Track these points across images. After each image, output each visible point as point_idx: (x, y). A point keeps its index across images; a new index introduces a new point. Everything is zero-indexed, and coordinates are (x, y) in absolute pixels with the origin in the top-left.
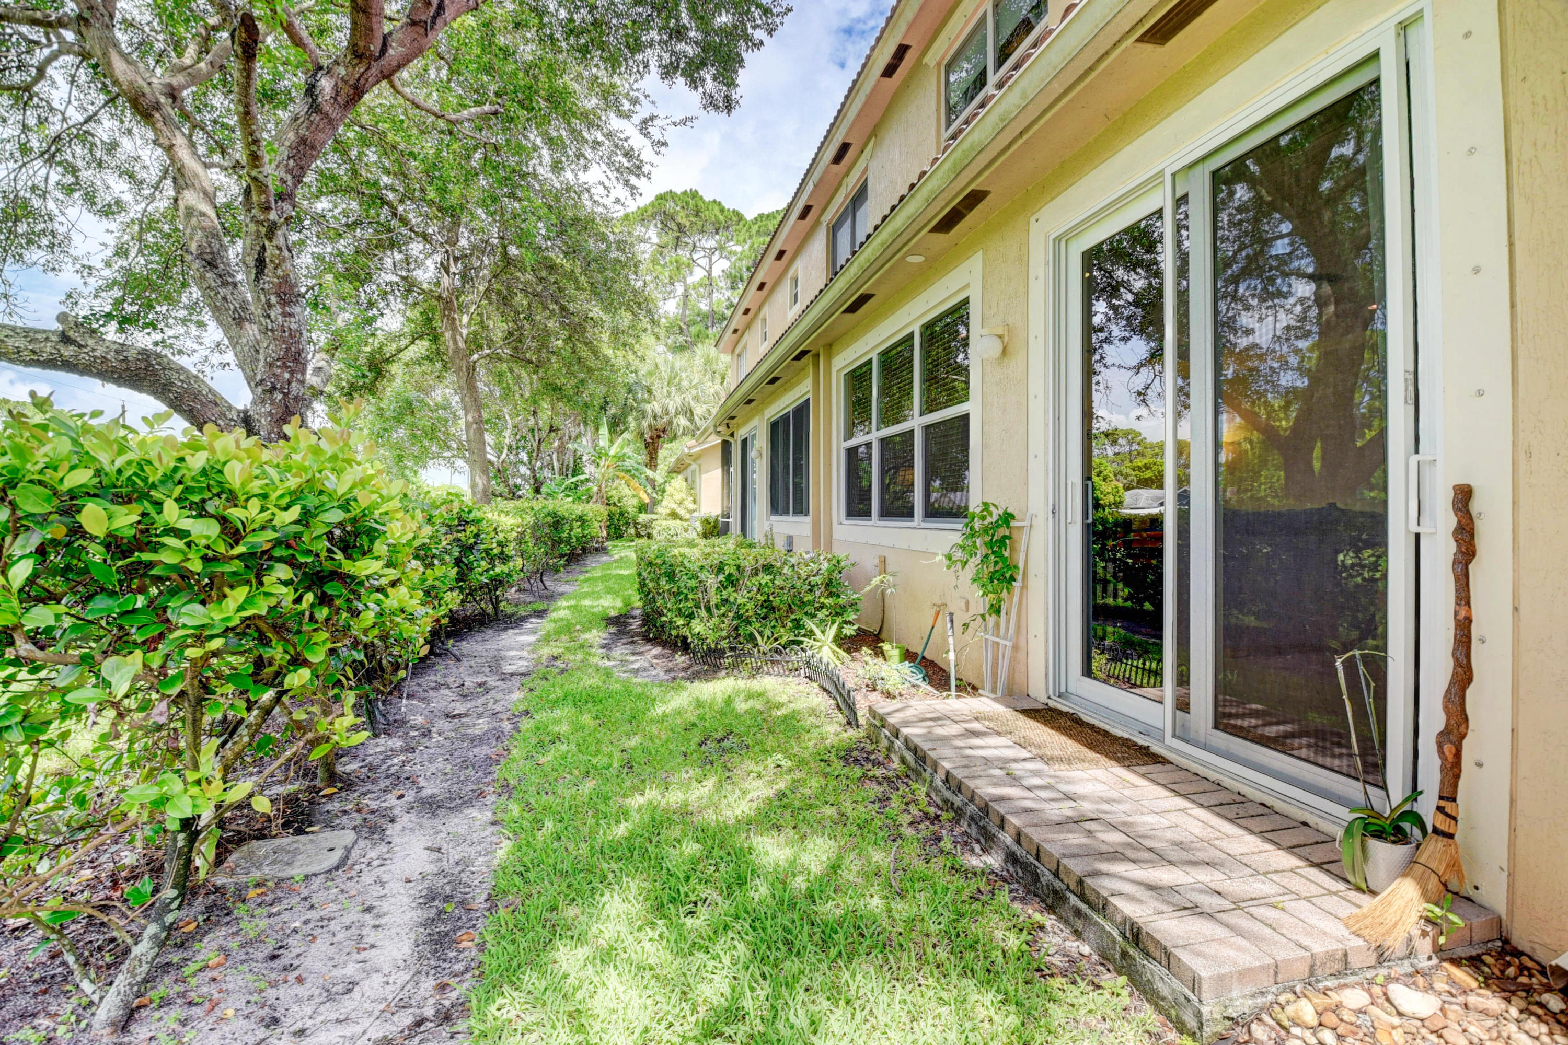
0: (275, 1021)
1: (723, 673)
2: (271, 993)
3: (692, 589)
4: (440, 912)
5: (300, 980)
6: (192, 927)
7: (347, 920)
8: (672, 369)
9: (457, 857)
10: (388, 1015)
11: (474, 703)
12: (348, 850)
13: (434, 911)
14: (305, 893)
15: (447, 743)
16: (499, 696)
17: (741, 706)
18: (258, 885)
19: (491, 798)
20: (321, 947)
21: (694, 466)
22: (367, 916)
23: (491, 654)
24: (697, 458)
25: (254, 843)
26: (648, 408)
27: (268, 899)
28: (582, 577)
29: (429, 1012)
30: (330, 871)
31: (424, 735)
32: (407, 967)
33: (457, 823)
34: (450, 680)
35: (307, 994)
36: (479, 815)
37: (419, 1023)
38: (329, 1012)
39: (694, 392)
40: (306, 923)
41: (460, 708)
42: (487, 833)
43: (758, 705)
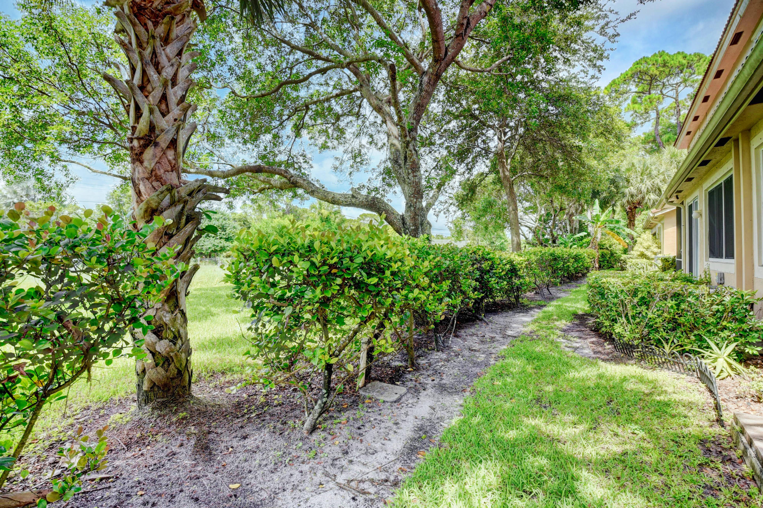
0: (347, 453)
1: (633, 362)
2: (351, 441)
3: (615, 304)
4: (420, 437)
5: (361, 441)
6: (346, 406)
7: (387, 425)
8: (644, 165)
9: (439, 416)
10: (378, 471)
11: (485, 346)
12: (401, 396)
13: (418, 435)
14: (382, 407)
15: (464, 362)
16: (498, 345)
17: (630, 386)
18: (370, 399)
19: (468, 394)
20: (374, 432)
21: (659, 225)
22: (395, 427)
23: (505, 324)
24: (661, 219)
25: (377, 382)
26: (627, 191)
27: (370, 405)
28: (574, 290)
29: (392, 478)
30: (392, 402)
31: (456, 355)
32: (396, 455)
33: (448, 400)
34: (479, 333)
35: (360, 447)
36: (458, 400)
37: (386, 481)
38: (363, 459)
39: (662, 177)
40: (375, 419)
41: (477, 347)
42: (457, 409)
43: (644, 388)
